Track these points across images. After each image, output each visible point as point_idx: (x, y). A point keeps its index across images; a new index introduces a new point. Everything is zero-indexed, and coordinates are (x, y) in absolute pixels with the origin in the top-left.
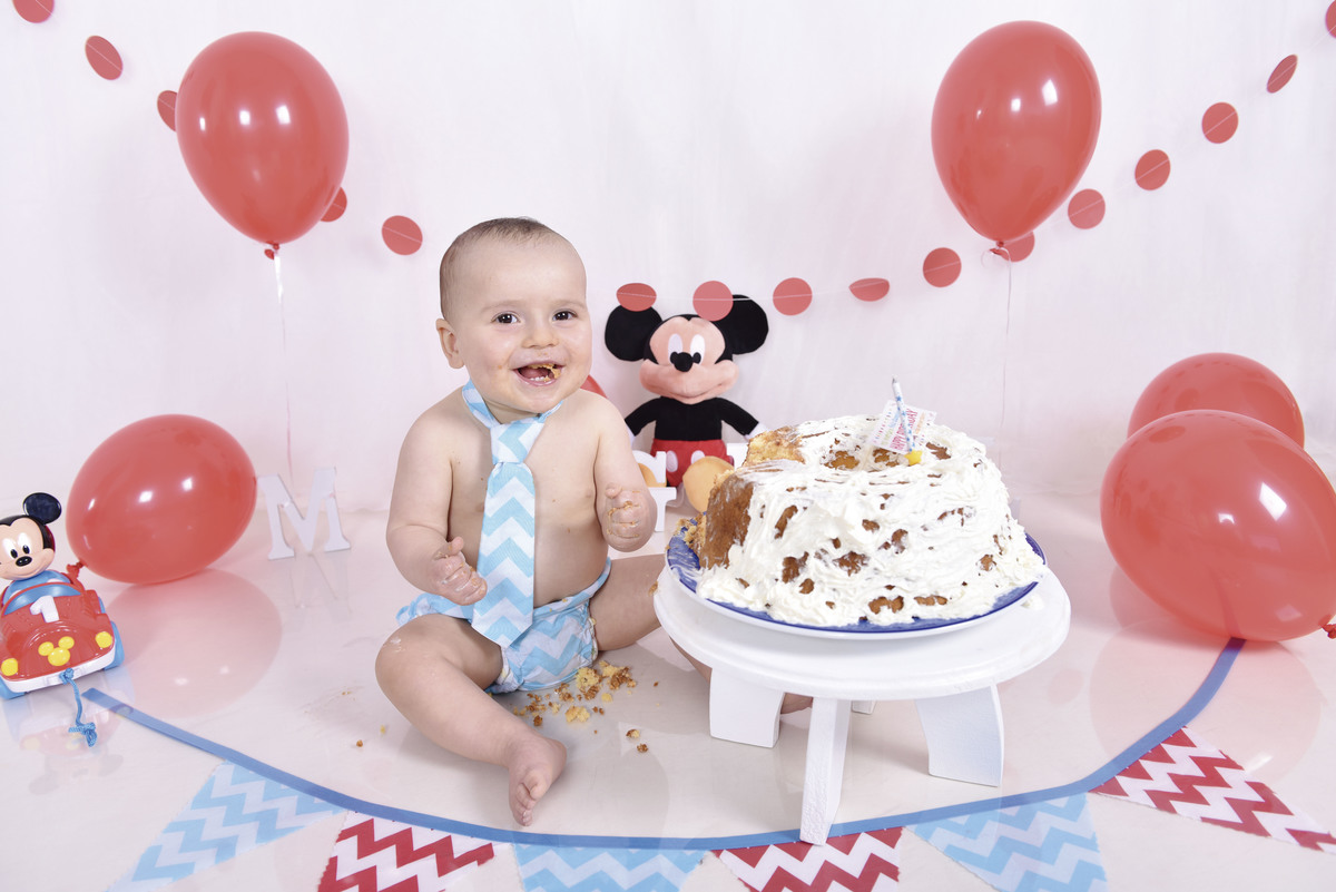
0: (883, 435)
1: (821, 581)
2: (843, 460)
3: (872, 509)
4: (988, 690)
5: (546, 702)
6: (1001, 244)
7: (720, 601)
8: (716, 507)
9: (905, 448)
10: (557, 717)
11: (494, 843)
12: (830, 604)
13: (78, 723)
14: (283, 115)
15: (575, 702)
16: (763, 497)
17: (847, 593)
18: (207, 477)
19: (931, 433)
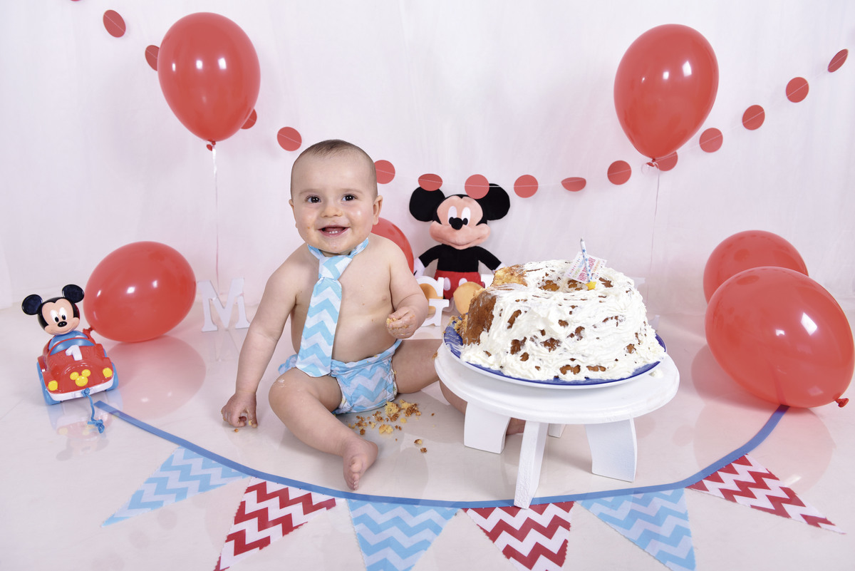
0: (574, 272)
1: (533, 354)
2: (550, 285)
3: (565, 314)
4: (628, 421)
5: (367, 421)
6: (654, 160)
7: (474, 363)
8: (474, 309)
9: (587, 280)
10: (373, 430)
11: (335, 498)
12: (538, 368)
13: (92, 419)
14: (222, 63)
15: (385, 423)
16: (501, 304)
17: (547, 361)
18: (167, 279)
19: (602, 271)
